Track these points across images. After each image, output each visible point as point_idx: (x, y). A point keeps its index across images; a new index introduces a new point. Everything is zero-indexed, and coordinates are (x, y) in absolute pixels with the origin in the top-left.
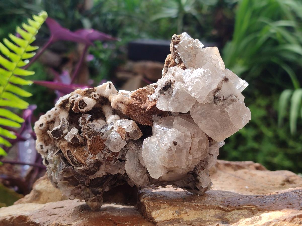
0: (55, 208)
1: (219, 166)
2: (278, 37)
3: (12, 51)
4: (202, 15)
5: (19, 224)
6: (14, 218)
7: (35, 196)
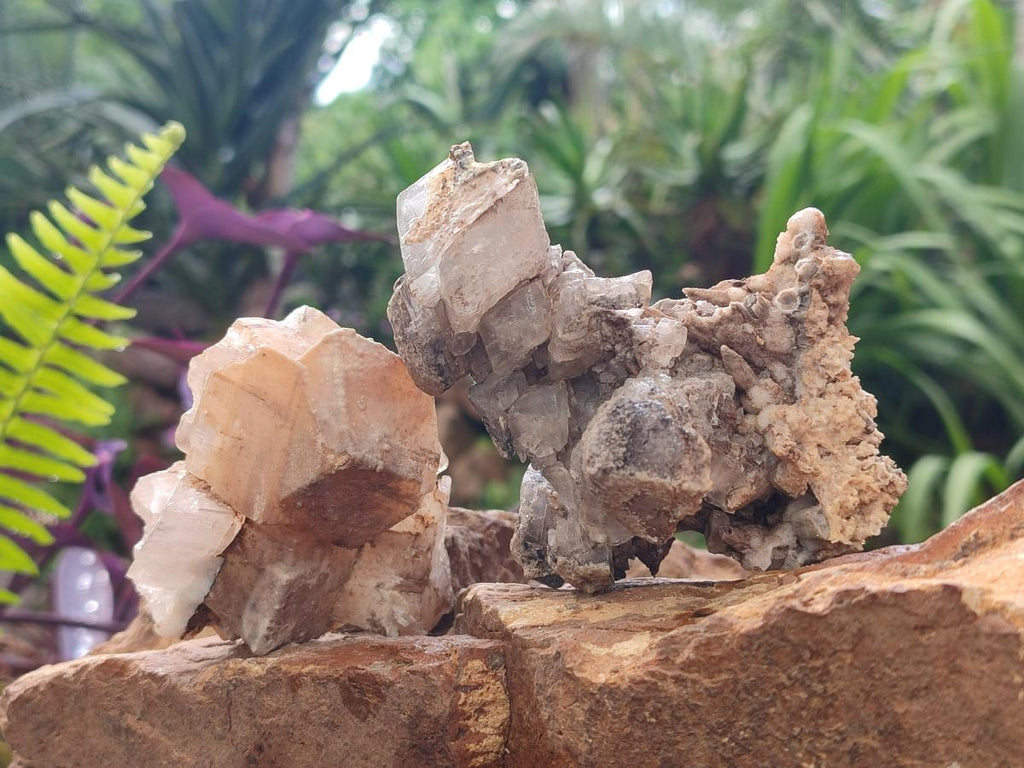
0: (209, 646)
1: (697, 563)
2: (896, 286)
3: (76, 243)
4: (646, 216)
5: (106, 685)
6: (89, 669)
7: (144, 632)
